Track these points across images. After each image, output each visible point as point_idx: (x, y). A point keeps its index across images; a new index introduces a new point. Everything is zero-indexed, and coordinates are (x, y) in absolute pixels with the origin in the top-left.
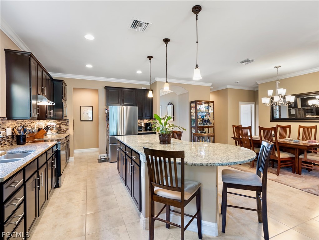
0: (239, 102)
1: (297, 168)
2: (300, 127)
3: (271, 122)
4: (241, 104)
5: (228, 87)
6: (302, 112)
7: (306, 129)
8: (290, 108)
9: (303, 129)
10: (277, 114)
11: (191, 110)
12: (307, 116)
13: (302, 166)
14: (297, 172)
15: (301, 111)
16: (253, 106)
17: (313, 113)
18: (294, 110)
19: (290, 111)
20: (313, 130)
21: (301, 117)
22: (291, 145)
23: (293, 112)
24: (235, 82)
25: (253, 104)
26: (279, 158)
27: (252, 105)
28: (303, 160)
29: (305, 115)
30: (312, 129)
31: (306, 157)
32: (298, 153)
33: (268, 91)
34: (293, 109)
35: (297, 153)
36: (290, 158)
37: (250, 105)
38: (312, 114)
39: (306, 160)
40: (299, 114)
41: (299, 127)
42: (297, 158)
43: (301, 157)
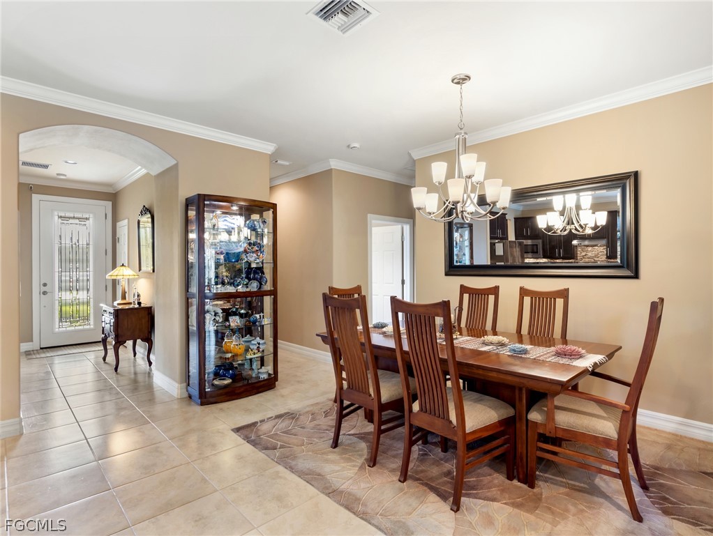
0: (369, 215)
1: (522, 459)
2: (524, 292)
3: (446, 275)
4: (373, 222)
5: (334, 164)
6: (517, 251)
7: (539, 298)
8: (493, 241)
9: (532, 298)
10: (464, 255)
11: (187, 232)
12: (527, 261)
13: (540, 454)
14: (521, 476)
15: (514, 249)
16: (407, 228)
17: (537, 252)
18: (502, 244)
19: (493, 246)
20: (560, 302)
21: (514, 260)
22: (502, 376)
23: (500, 250)
24: (348, 146)
25: (407, 223)
26: (460, 433)
27: (405, 227)
28: (541, 431)
29: (523, 258)
30: (555, 299)
31: (553, 419)
32: (524, 401)
33: (433, 165)
34: (498, 242)
35: (521, 399)
36: (502, 423)
37: (399, 227)
38: (535, 255)
39: (553, 432)
40: (512, 255)
41: (520, 294)
42: (521, 419)
43: (535, 416)
